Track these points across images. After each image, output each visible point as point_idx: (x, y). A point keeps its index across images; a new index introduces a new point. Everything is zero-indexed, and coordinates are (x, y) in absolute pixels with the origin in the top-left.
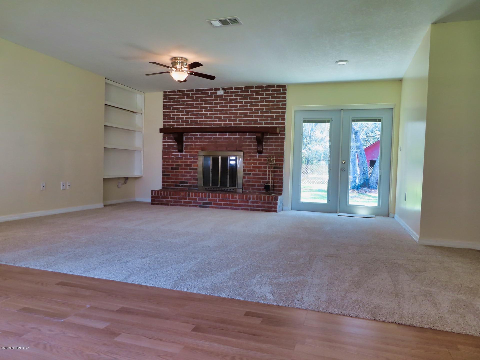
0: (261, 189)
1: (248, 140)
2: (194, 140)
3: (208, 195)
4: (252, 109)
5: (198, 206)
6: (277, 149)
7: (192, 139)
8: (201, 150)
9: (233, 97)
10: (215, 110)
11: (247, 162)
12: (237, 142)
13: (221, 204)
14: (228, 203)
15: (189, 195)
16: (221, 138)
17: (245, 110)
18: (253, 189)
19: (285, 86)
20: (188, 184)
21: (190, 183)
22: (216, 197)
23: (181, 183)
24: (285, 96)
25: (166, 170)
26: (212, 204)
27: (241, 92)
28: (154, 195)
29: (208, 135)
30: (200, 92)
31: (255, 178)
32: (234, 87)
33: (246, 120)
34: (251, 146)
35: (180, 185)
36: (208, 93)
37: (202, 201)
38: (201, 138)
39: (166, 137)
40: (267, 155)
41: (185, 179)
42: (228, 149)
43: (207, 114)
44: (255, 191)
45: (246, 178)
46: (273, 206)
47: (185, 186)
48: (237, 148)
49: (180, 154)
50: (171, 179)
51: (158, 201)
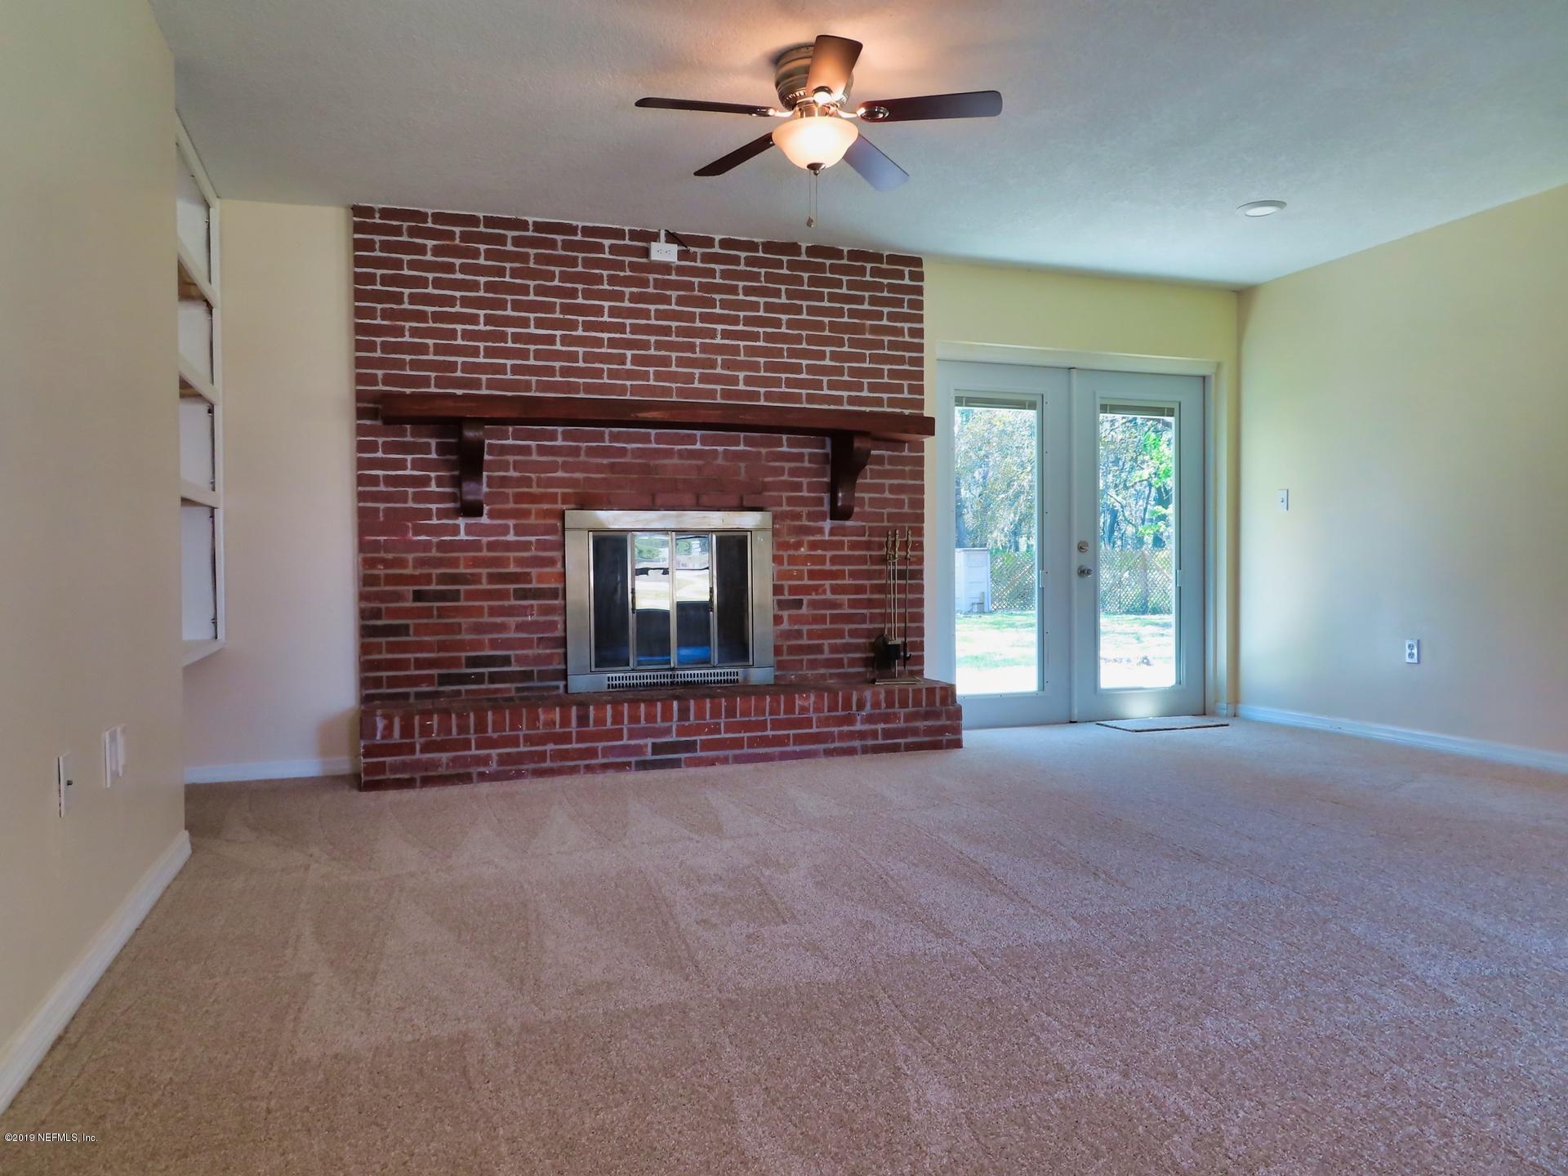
0: (846, 661)
1: (787, 465)
2: (535, 457)
3: (679, 710)
4: (798, 339)
5: (629, 764)
6: (900, 503)
7: (526, 450)
8: (572, 506)
9: (718, 280)
10: (636, 329)
11: (785, 554)
12: (743, 471)
13: (737, 743)
14: (768, 736)
15: (583, 720)
16: (668, 453)
17: (769, 337)
18: (813, 664)
19: (918, 262)
20: (514, 668)
21: (520, 660)
22: (716, 713)
23: (474, 662)
24: (920, 298)
25: (383, 606)
26: (698, 747)
27: (750, 262)
28: (383, 737)
29: (607, 437)
30: (559, 238)
31: (821, 619)
32: (718, 238)
33: (777, 382)
34: (797, 487)
35: (469, 675)
36: (599, 248)
37: (649, 741)
38: (575, 451)
39: (380, 440)
40: (864, 524)
41: (494, 644)
42: (705, 500)
43: (598, 342)
44: (822, 671)
45: (786, 618)
47: (494, 678)
48: (741, 499)
49: (462, 522)
50: (421, 648)
51: (404, 767)
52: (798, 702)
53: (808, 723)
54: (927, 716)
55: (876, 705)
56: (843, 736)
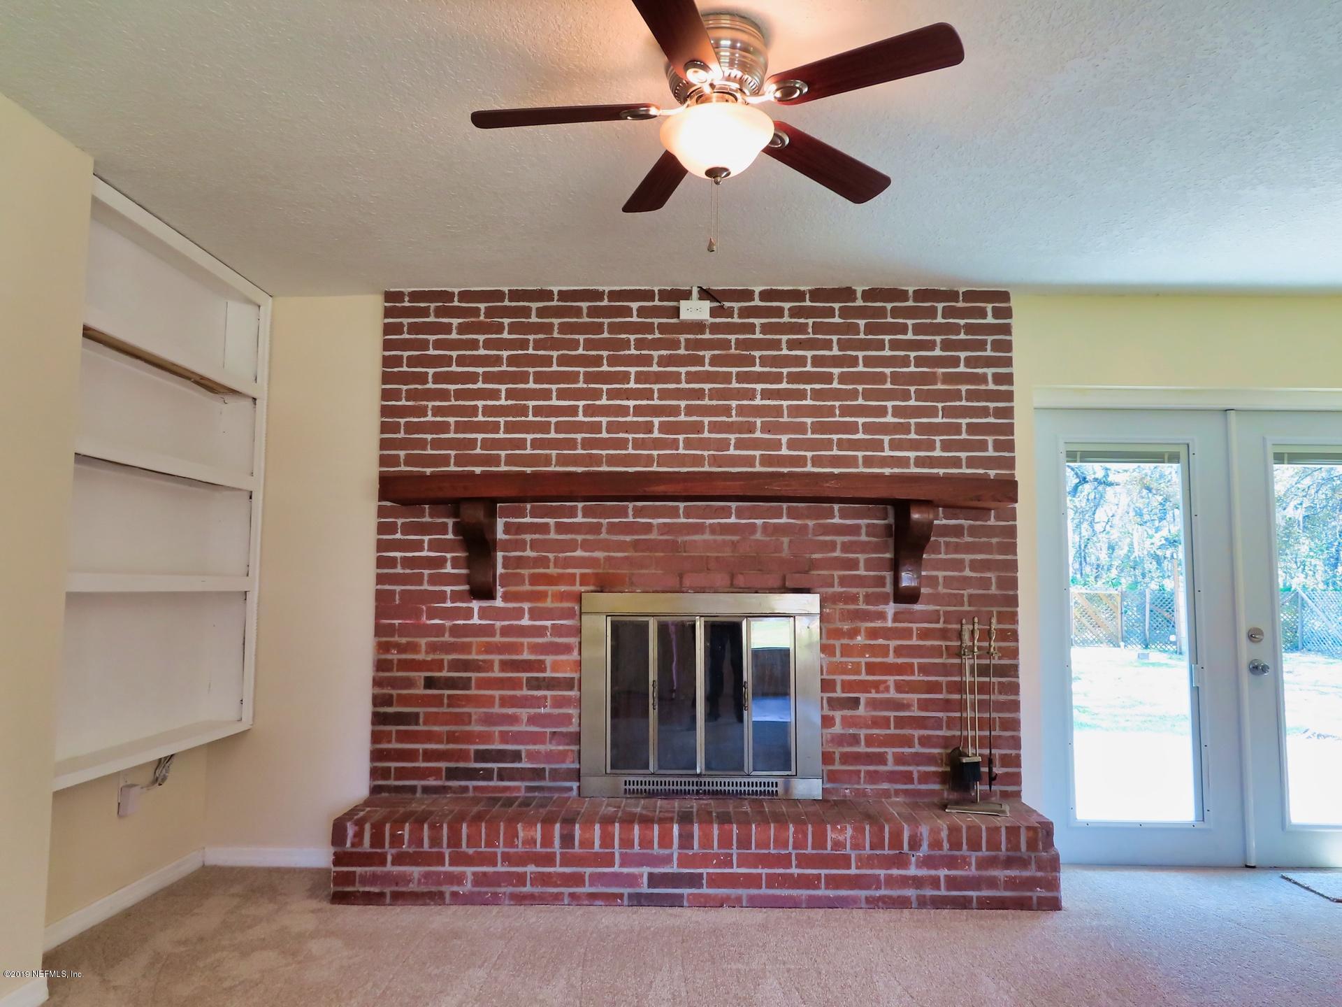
0: (915, 776)
1: (840, 539)
2: (553, 535)
3: (680, 835)
4: (853, 395)
5: (621, 896)
6: (985, 583)
7: (544, 528)
8: (592, 588)
9: (758, 336)
10: (664, 394)
11: (837, 643)
12: (786, 546)
13: (753, 881)
14: (792, 875)
15: (567, 840)
16: (699, 529)
17: (817, 395)
18: (873, 777)
19: (1004, 296)
20: (525, 764)
21: (532, 756)
22: (725, 842)
23: (482, 756)
24: (1008, 338)
25: (394, 692)
26: (704, 882)
27: (795, 312)
28: (353, 845)
29: (630, 512)
30: (584, 305)
31: (885, 723)
32: (757, 289)
33: (828, 445)
34: (853, 565)
35: (477, 770)
36: (627, 312)
37: (646, 870)
38: (596, 529)
39: (400, 521)
40: (938, 608)
41: (504, 737)
42: (740, 580)
43: (624, 411)
44: (885, 786)
45: (838, 720)
46: (1039, 874)
47: (503, 775)
48: (784, 579)
49: (475, 605)
50: (429, 736)
51: (374, 879)
52: (831, 835)
53: (845, 861)
54: (1009, 863)
55: (936, 844)
56: (891, 882)
